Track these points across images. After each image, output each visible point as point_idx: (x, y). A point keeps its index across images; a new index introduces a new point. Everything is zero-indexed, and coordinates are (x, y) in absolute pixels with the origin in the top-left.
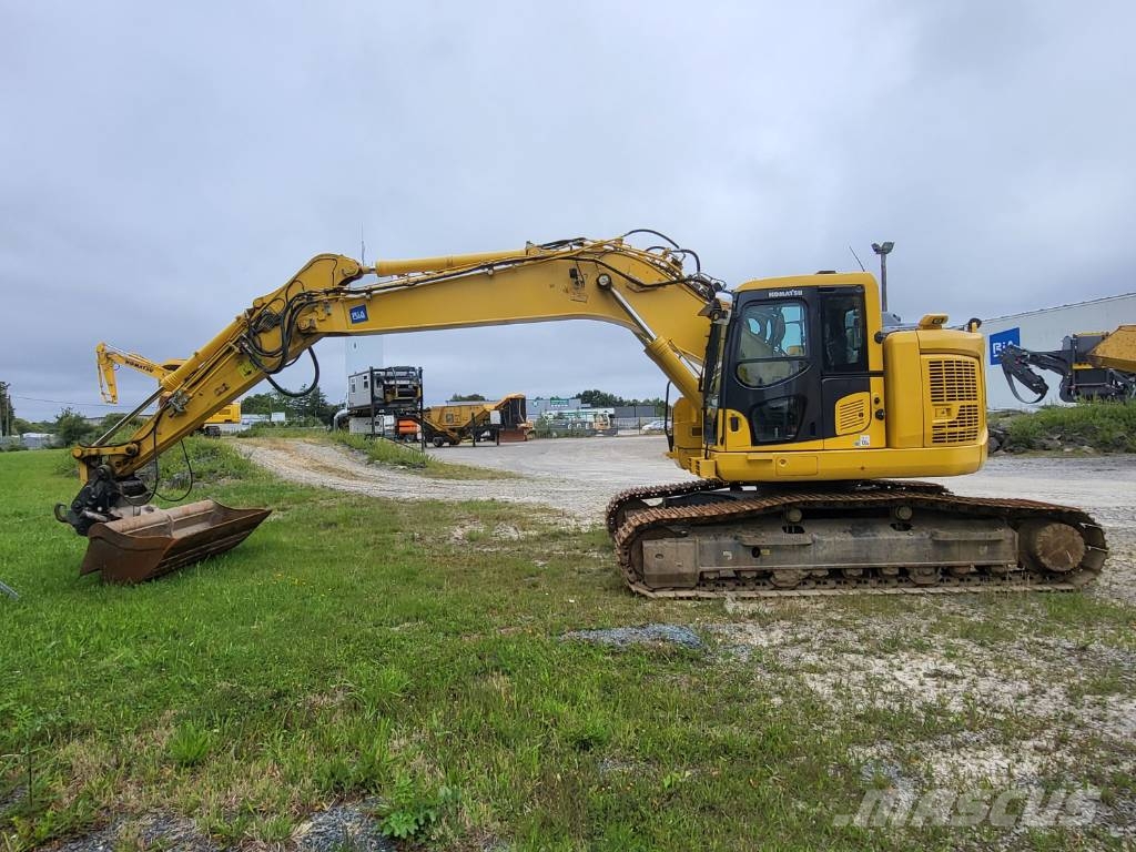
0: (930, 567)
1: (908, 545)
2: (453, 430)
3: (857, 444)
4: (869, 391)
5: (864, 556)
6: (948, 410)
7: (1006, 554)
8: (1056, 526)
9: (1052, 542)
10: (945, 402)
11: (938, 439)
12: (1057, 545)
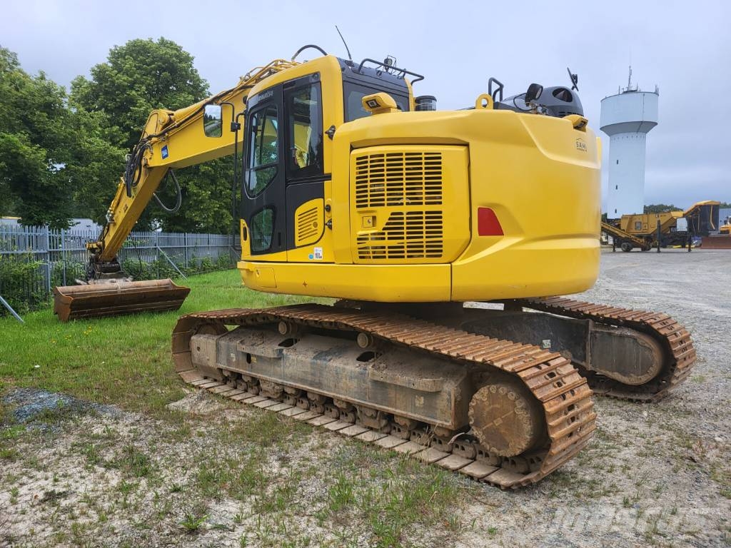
0: (370, 408)
1: (351, 378)
2: (641, 237)
3: (311, 257)
4: (323, 198)
5: (317, 381)
6: (374, 218)
7: (443, 412)
8: (493, 388)
9: (487, 409)
10: (369, 208)
11: (363, 255)
12: (492, 416)
